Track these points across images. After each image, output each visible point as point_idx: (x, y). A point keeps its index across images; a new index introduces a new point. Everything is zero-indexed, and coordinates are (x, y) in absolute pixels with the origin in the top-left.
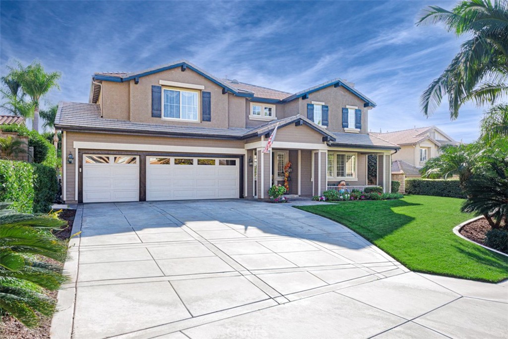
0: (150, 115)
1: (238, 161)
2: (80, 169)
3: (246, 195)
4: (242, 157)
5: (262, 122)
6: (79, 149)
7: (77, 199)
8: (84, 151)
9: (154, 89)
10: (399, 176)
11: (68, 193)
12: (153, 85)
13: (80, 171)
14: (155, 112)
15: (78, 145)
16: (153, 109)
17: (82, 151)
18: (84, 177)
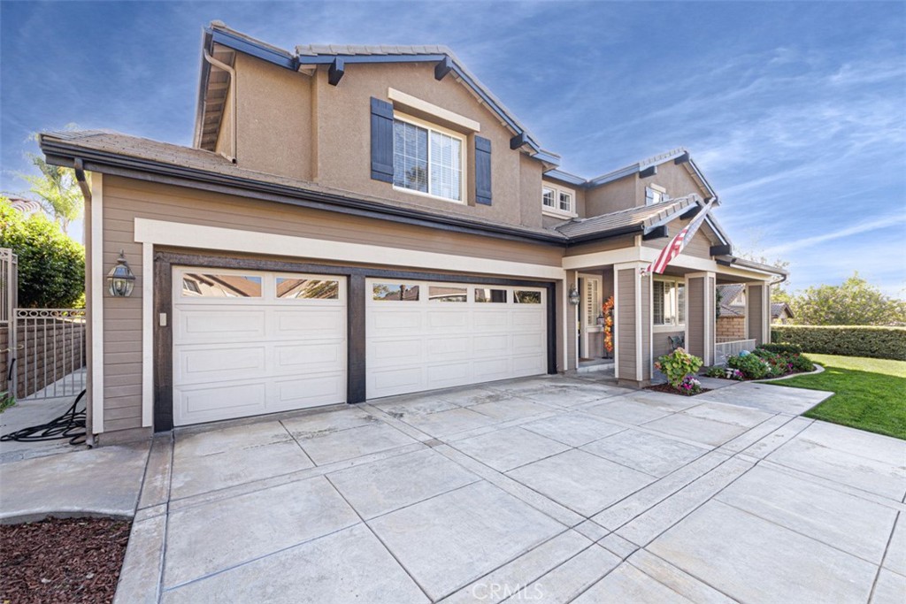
0: (367, 172)
1: (543, 292)
2: (163, 316)
3: (566, 368)
4: (552, 286)
5: (556, 221)
6: (155, 246)
7: (148, 420)
8: (176, 258)
9: (375, 106)
10: (735, 320)
11: (113, 404)
12: (374, 96)
13: (163, 322)
14: (380, 167)
15: (152, 231)
16: (372, 158)
17: (167, 256)
18: (175, 342)
